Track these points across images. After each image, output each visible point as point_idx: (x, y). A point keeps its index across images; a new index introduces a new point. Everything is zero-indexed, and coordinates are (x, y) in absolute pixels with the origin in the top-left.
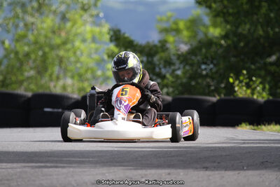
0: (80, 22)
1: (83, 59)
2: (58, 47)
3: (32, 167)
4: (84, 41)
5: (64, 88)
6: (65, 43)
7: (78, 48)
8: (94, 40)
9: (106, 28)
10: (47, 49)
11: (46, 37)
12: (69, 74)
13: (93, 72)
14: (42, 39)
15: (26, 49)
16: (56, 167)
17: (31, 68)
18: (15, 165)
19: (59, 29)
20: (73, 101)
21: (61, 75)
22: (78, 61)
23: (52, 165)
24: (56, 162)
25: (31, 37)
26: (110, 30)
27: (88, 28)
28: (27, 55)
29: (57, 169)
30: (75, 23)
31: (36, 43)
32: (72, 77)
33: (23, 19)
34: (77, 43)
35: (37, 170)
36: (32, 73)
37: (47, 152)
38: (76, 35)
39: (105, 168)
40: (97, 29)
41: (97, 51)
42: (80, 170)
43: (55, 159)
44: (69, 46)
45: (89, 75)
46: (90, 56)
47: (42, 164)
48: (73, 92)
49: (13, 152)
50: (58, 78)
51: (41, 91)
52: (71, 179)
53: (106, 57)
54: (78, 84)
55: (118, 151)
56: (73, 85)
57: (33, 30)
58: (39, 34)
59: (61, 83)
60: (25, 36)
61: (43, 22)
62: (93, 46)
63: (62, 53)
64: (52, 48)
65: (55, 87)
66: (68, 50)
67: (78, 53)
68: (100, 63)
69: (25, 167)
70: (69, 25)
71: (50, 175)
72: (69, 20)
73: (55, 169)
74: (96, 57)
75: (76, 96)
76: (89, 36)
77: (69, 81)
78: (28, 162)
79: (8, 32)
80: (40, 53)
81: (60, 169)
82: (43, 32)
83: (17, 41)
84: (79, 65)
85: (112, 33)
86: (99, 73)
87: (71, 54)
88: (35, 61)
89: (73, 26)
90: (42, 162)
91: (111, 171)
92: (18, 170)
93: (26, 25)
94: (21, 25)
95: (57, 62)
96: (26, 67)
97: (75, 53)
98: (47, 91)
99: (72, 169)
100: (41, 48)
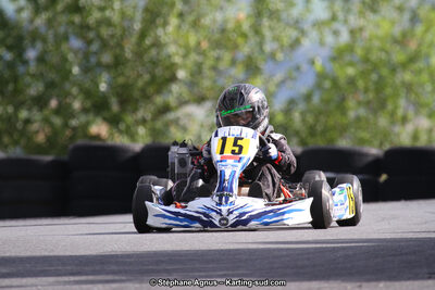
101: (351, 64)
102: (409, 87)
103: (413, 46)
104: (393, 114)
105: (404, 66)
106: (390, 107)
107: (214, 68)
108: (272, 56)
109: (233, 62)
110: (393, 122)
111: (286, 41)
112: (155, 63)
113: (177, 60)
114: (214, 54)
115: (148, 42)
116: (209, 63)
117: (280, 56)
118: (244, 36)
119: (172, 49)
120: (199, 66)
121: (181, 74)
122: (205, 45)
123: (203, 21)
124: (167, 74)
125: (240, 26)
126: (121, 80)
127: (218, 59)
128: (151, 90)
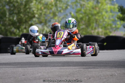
0: (105, 3)
1: (106, 20)
2: (95, 15)
3: (84, 68)
4: (107, 12)
5: (98, 33)
6: (98, 13)
7: (104, 15)
8: (111, 11)
9: (116, 6)
10: (90, 16)
11: (90, 10)
12: (100, 27)
13: (111, 26)
14: (88, 12)
15: (81, 16)
16: (94, 68)
17: (83, 24)
18: (76, 67)
19: (96, 7)
20: (102, 39)
21: (97, 27)
22: (104, 21)
23: (92, 67)
24: (94, 66)
25: (83, 11)
26: (118, 6)
27: (109, 6)
28: (81, 18)
29: (95, 69)
30: (102, 4)
31: (85, 13)
32: (102, 28)
33: (79, 3)
34: (104, 13)
35: (86, 69)
36: (84, 26)
37: (90, 62)
38: (103, 9)
39: (116, 68)
40: (112, 7)
41: (112, 16)
42: (105, 69)
43: (94, 65)
44: (100, 14)
45: (109, 27)
46: (109, 18)
47: (88, 67)
48: (102, 35)
49: (75, 62)
50: (95, 29)
51: (88, 34)
52: (101, 73)
53: (117, 19)
54: (104, 31)
55: (122, 61)
56: (102, 32)
57: (84, 7)
58: (87, 9)
59: (96, 31)
60: (80, 10)
61: (88, 4)
62: (111, 14)
63: (97, 17)
64: (93, 15)
65: (94, 33)
66: (99, 16)
67: (104, 17)
68: (114, 22)
69: (80, 68)
70: (100, 5)
71: (92, 72)
72: (100, 3)
73: (94, 69)
74: (112, 19)
75: (103, 36)
76: (109, 10)
77: (100, 30)
78: (82, 66)
79: (73, 8)
80: (87, 18)
81: (96, 69)
82: (88, 8)
83: (77, 12)
84: (104, 23)
85: (119, 8)
86: (114, 26)
87: (101, 18)
88: (85, 21)
89: (102, 5)
90: (88, 66)
91: (119, 70)
92: (78, 70)
93: (81, 5)
94: (79, 5)
95: (95, 22)
96: (81, 24)
97: (103, 17)
98: (90, 35)
99: (101, 69)
100: (87, 15)
101: (81, 14)
102: (96, 20)
103: (97, 9)
107: (45, 14)
108: (60, 11)
109: (50, 13)
110: (92, 29)
111: (64, 8)
112: (29, 12)
113: (35, 12)
114: (45, 10)
115: (27, 7)
116: (43, 13)
117: (62, 11)
119: (34, 9)
120: (41, 14)
121: (36, 16)
122: (43, 8)
123: (42, 2)
124: (32, 16)
125: (52, 3)
126: (19, 17)
127: (46, 12)
128: (28, 20)
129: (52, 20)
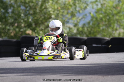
5: (119, 34)
6: (119, 12)
10: (111, 16)
15: (101, 16)
17: (104, 25)
19: (117, 6)
31: (105, 13)
33: (100, 2)
36: (104, 27)
44: (121, 14)
50: (116, 30)
58: (107, 9)
59: (118, 32)
64: (113, 15)
65: (114, 34)
66: (121, 16)
70: (121, 4)
77: (122, 31)
79: (93, 8)
80: (108, 18)
82: (109, 8)
83: (97, 12)
88: (105, 21)
89: (123, 5)
96: (101, 25)
100: (108, 15)
101: (101, 14)
102: (117, 21)
103: (119, 9)
104: (113, 28)
105: (116, 14)
106: (112, 26)
107: (62, 15)
108: (79, 11)
109: (68, 13)
111: (83, 7)
112: (45, 13)
113: (51, 12)
115: (43, 7)
116: (61, 13)
117: (81, 11)
118: (71, 6)
119: (50, 9)
120: (58, 14)
122: (59, 8)
123: (59, 1)
124: (49, 16)
125: (70, 3)
127: (63, 12)
128: (44, 21)
129: (70, 21)
